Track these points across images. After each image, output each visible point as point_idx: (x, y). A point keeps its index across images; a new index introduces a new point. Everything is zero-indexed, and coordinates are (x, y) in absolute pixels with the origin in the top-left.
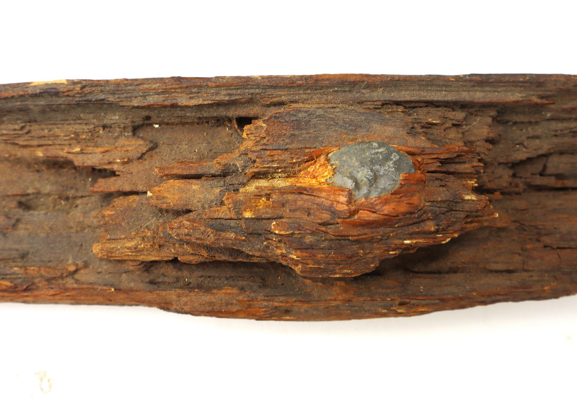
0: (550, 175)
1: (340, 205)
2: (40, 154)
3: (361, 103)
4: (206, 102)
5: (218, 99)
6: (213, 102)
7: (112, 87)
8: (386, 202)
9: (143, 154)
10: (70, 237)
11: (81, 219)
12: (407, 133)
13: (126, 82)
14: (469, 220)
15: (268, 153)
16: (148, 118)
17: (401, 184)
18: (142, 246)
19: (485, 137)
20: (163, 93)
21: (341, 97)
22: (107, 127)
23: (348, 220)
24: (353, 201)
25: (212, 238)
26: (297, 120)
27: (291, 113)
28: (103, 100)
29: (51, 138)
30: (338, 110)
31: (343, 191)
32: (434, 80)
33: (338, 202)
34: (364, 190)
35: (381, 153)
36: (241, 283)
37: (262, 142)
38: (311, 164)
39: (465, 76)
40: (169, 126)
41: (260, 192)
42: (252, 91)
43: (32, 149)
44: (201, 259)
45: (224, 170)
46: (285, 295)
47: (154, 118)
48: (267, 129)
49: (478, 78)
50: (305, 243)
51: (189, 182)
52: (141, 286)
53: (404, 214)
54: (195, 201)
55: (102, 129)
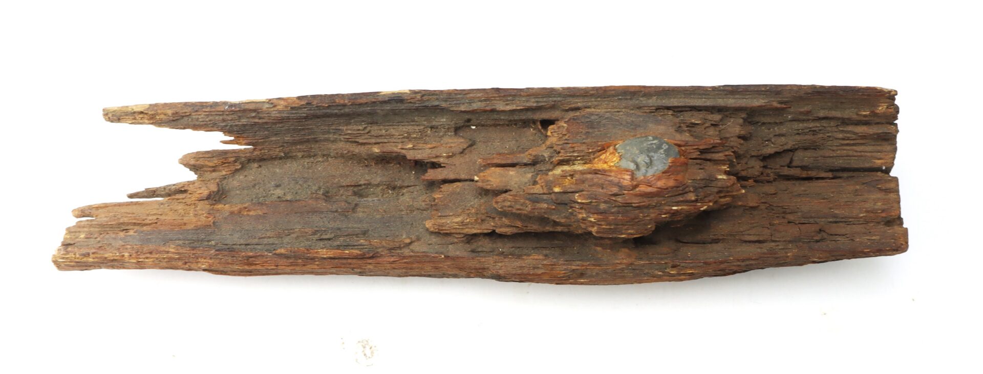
0: (796, 167)
1: (625, 181)
2: (376, 150)
3: (639, 108)
4: (518, 108)
5: (528, 105)
6: (524, 107)
7: (445, 96)
8: (659, 179)
9: (464, 149)
10: (402, 217)
11: (411, 204)
12: (675, 131)
13: (456, 92)
14: (722, 195)
15: (570, 145)
16: (469, 120)
17: (669, 166)
18: (468, 220)
19: (737, 134)
20: (485, 100)
21: (624, 104)
22: (434, 128)
23: (631, 192)
24: (634, 178)
25: (529, 208)
26: (590, 121)
27: (586, 115)
28: (438, 106)
29: (387, 137)
30: (621, 113)
31: (627, 171)
32: (695, 90)
33: (624, 179)
34: (643, 169)
35: (655, 144)
36: (545, 252)
37: (564, 138)
38: (604, 153)
39: (720, 86)
40: (483, 127)
41: (565, 174)
42: (555, 99)
43: (370, 146)
44: (515, 230)
45: (534, 160)
46: (580, 260)
47: (474, 121)
48: (567, 128)
49: (730, 88)
50: (600, 209)
51: (506, 169)
52: (465, 254)
53: (672, 187)
54: (513, 183)
55: (430, 130)
